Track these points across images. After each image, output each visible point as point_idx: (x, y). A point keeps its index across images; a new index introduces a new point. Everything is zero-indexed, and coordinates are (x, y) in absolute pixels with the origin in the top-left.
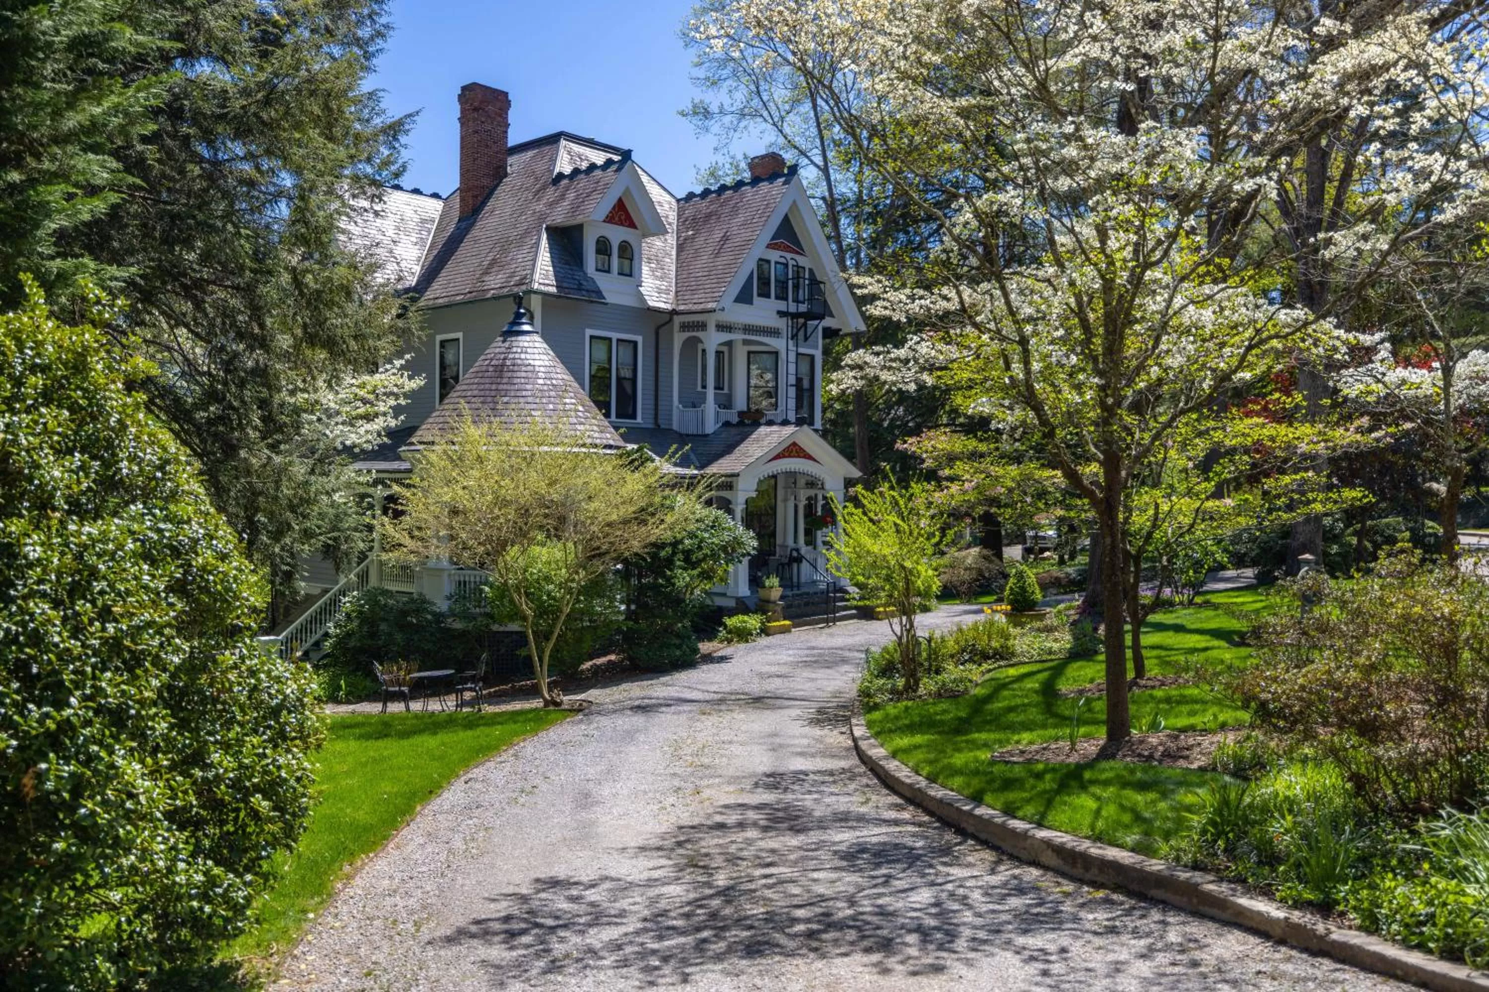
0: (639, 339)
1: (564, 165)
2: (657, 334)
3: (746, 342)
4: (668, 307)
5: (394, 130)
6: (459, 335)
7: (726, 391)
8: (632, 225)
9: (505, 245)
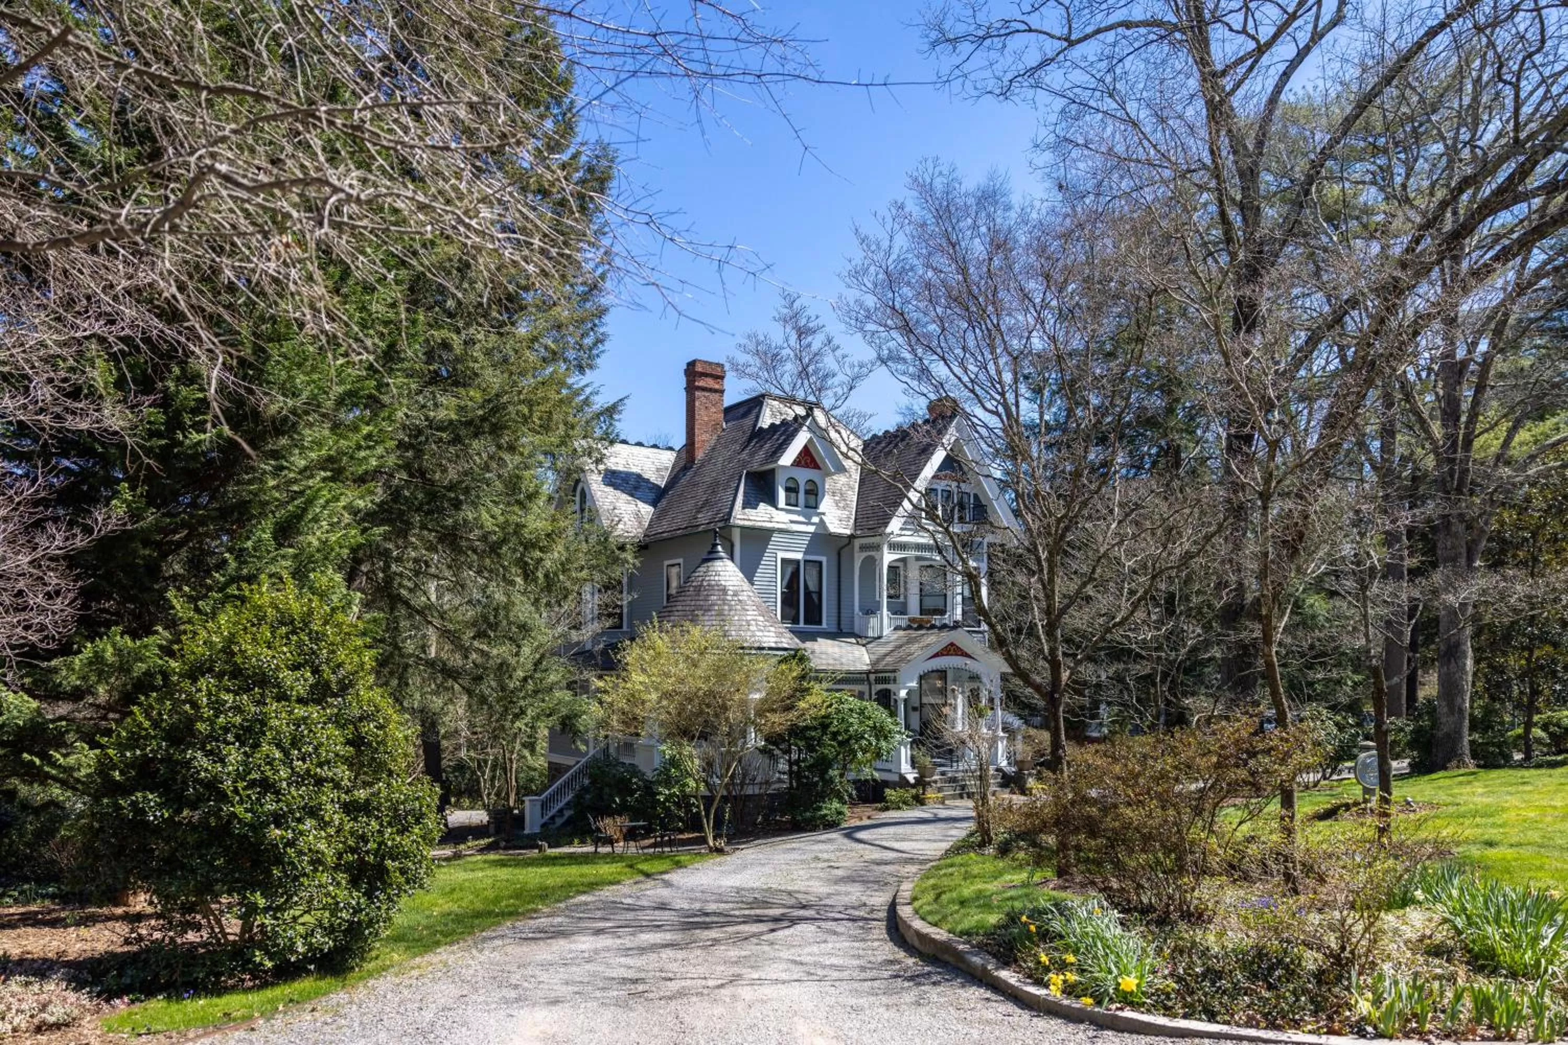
0: (824, 559)
1: (766, 421)
2: (839, 554)
3: (918, 559)
4: (848, 532)
5: (611, 411)
6: (680, 561)
7: (902, 599)
8: (817, 467)
9: (714, 487)
